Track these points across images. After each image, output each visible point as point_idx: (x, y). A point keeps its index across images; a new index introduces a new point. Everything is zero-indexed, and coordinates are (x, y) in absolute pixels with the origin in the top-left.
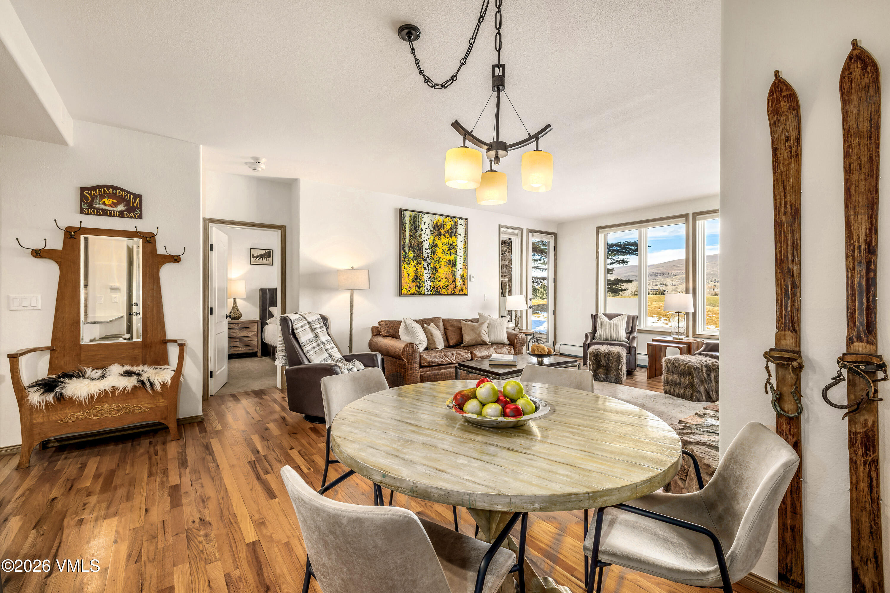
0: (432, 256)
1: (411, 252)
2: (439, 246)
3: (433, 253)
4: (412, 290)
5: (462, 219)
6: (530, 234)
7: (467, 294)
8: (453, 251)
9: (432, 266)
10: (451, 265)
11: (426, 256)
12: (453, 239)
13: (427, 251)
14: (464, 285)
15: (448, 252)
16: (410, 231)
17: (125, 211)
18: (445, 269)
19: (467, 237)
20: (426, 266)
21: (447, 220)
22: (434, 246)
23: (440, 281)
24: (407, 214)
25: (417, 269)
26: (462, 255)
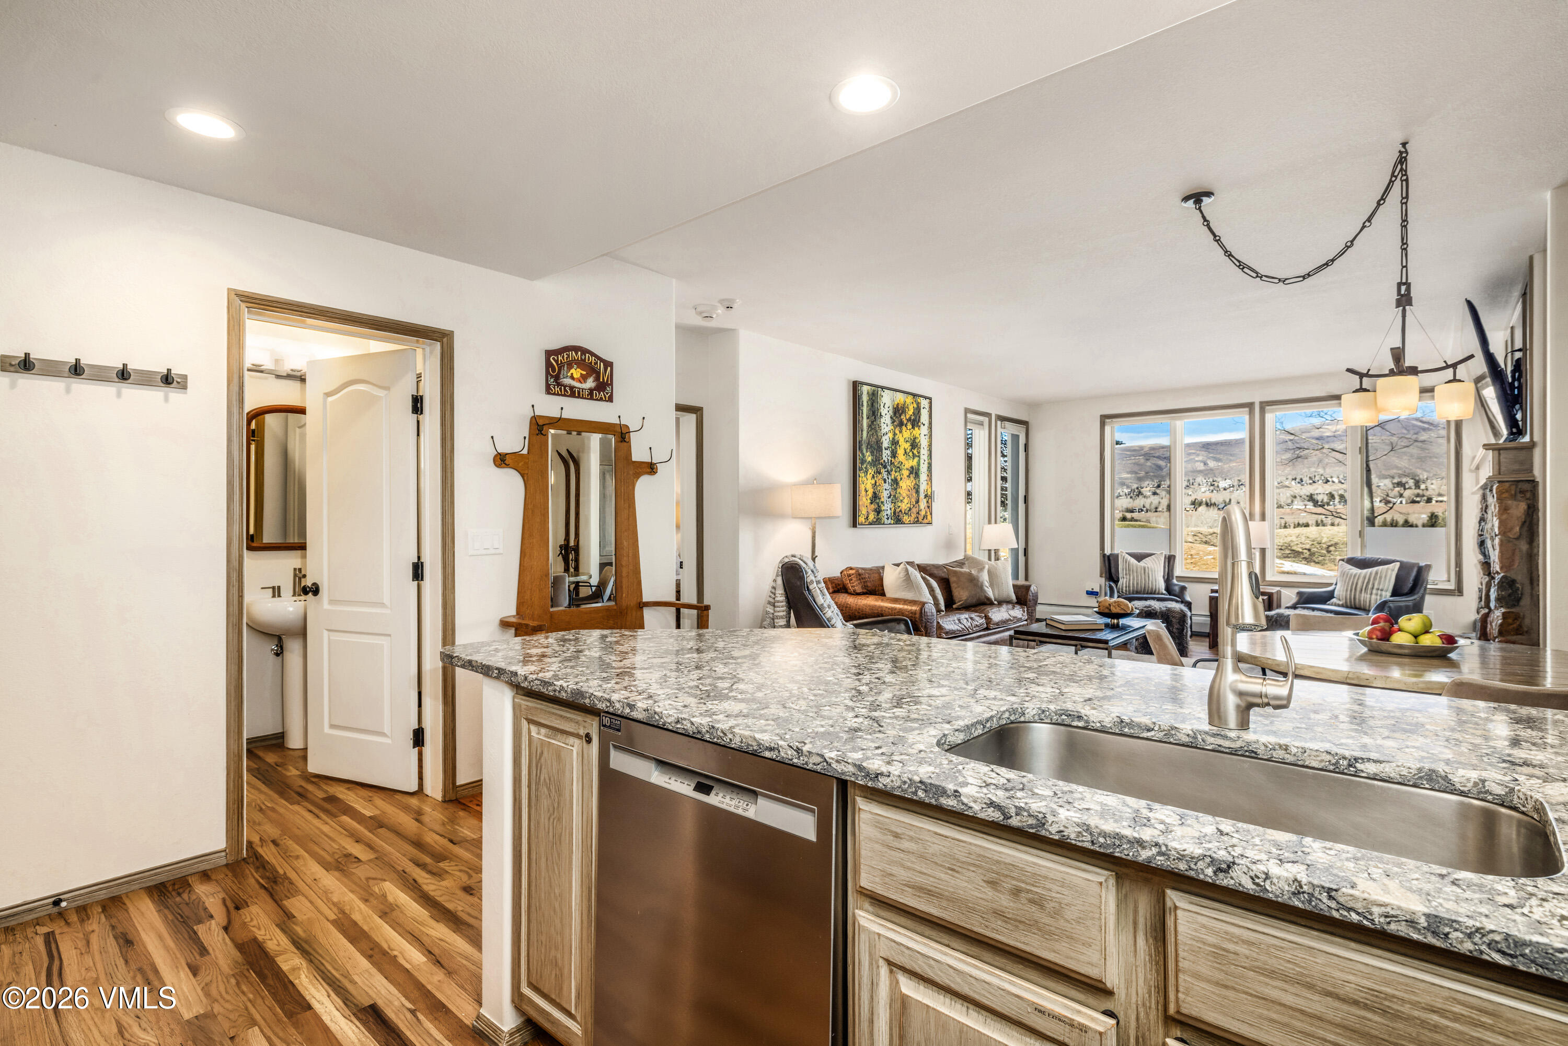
0: (893, 459)
1: (868, 453)
2: (900, 442)
3: (894, 454)
4: (870, 516)
5: (926, 398)
6: (999, 423)
7: (931, 522)
8: (915, 451)
9: (893, 477)
10: (914, 475)
11: (886, 460)
12: (916, 432)
13: (887, 451)
14: (928, 507)
15: (911, 454)
16: (868, 418)
17: (595, 389)
18: (908, 482)
19: (931, 428)
20: (886, 477)
21: (909, 399)
22: (895, 443)
23: (902, 501)
24: (865, 389)
25: (876, 482)
26: (926, 457)
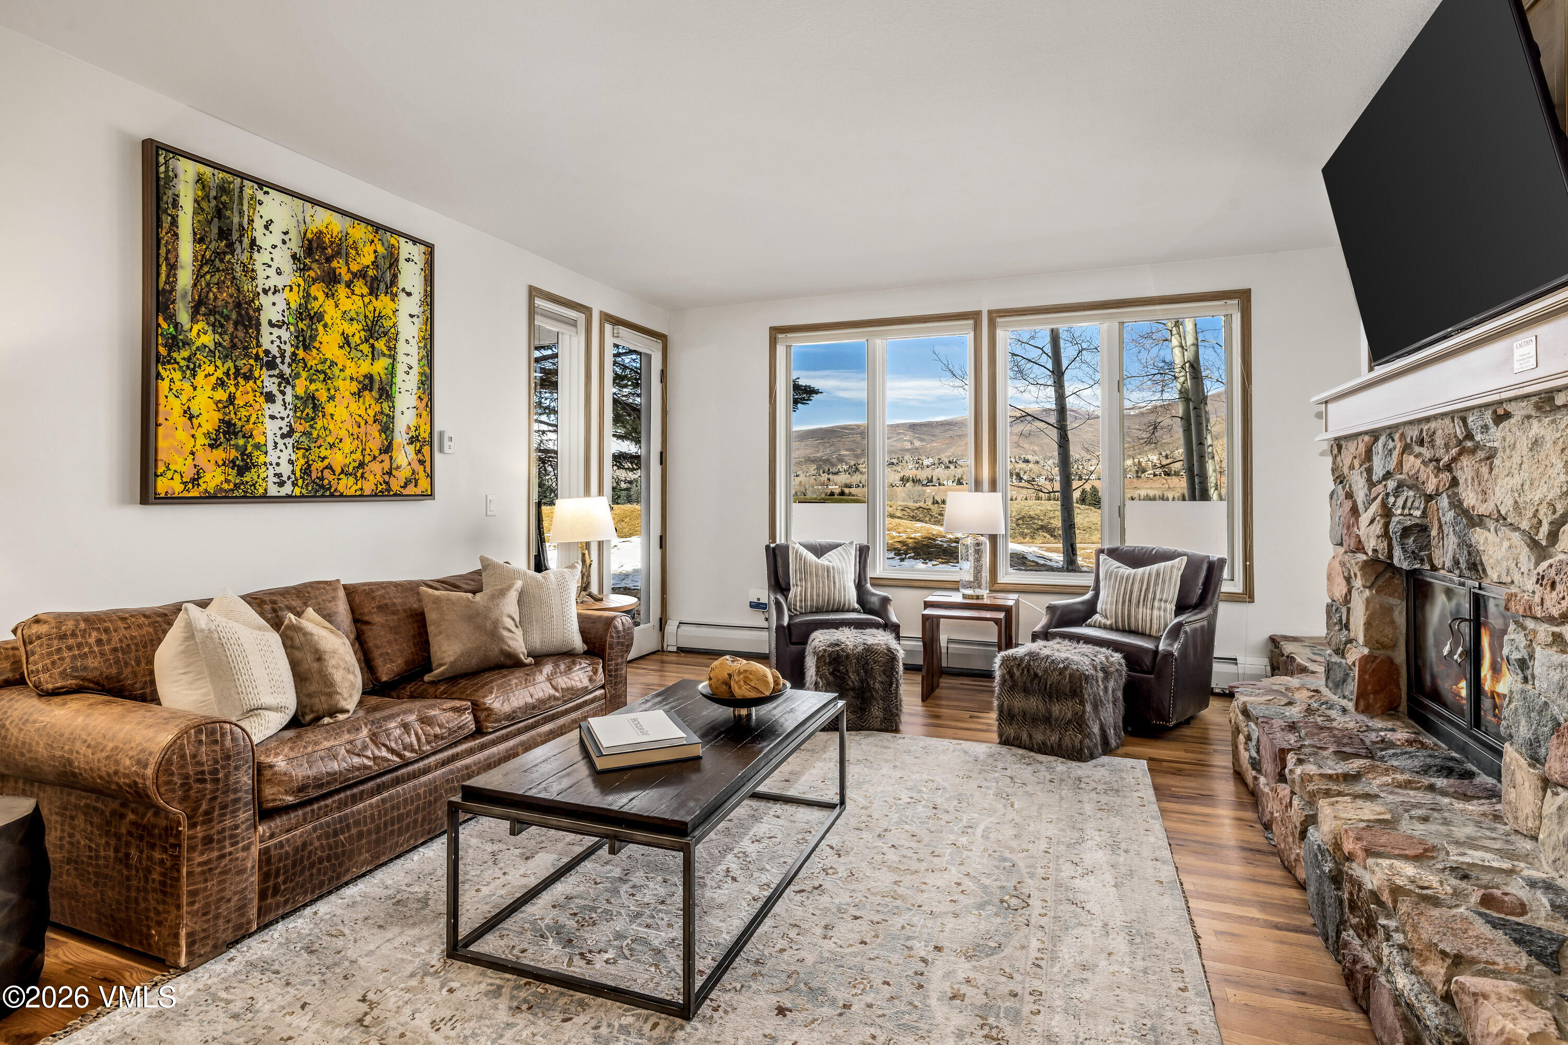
0: (301, 353)
1: (200, 325)
2: (327, 318)
3: (305, 341)
4: (207, 477)
5: (415, 241)
6: (608, 327)
7: (431, 495)
8: (381, 345)
9: (300, 391)
10: (375, 394)
11: (275, 351)
12: (383, 303)
13: (276, 332)
14: (422, 462)
15: (365, 348)
16: (199, 239)
18: (353, 407)
19: (431, 305)
20: (274, 389)
21: (360, 233)
22: (308, 316)
23: (332, 446)
24: (186, 171)
25: (231, 399)
26: (414, 361)
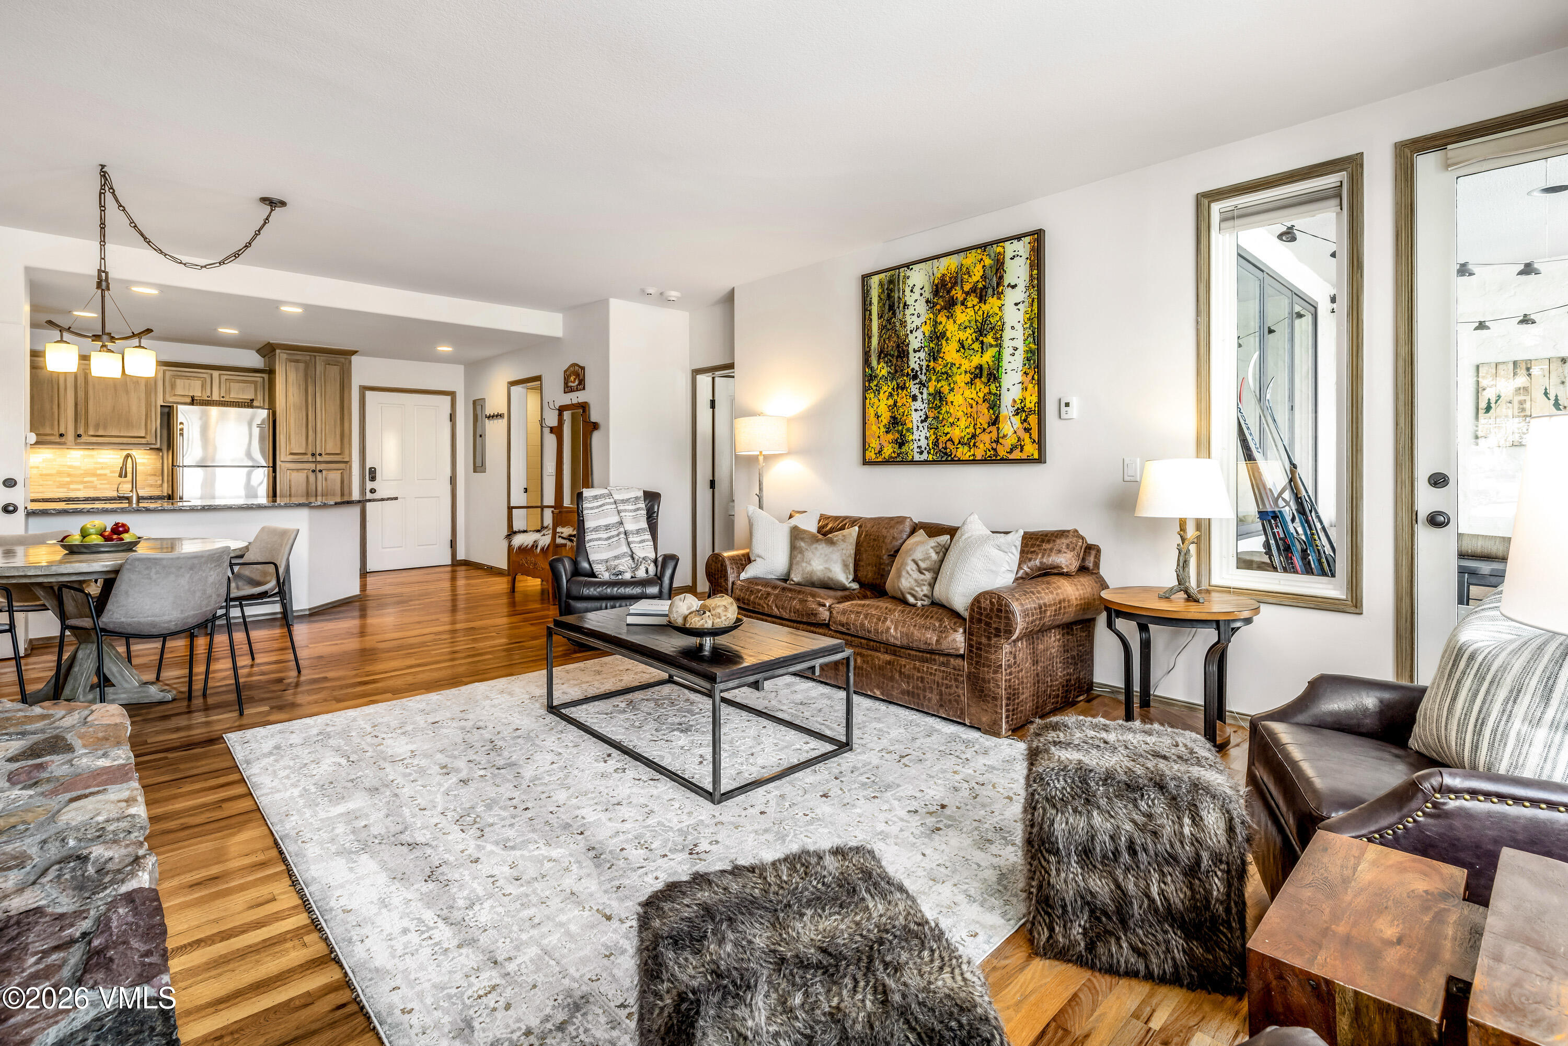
0: (932, 364)
1: (882, 364)
2: (948, 334)
3: (934, 355)
4: (886, 450)
5: (1020, 237)
7: (1041, 458)
8: (989, 339)
9: (931, 390)
10: (984, 379)
11: (917, 368)
12: (991, 304)
13: (917, 355)
14: (1029, 430)
15: (976, 346)
16: (881, 316)
18: (967, 393)
19: (1039, 286)
20: (916, 392)
21: (973, 258)
22: (937, 337)
23: (952, 424)
24: (876, 281)
25: (895, 402)
26: (1019, 343)
